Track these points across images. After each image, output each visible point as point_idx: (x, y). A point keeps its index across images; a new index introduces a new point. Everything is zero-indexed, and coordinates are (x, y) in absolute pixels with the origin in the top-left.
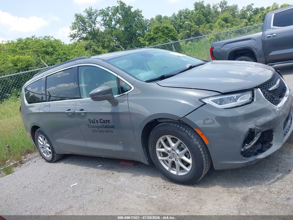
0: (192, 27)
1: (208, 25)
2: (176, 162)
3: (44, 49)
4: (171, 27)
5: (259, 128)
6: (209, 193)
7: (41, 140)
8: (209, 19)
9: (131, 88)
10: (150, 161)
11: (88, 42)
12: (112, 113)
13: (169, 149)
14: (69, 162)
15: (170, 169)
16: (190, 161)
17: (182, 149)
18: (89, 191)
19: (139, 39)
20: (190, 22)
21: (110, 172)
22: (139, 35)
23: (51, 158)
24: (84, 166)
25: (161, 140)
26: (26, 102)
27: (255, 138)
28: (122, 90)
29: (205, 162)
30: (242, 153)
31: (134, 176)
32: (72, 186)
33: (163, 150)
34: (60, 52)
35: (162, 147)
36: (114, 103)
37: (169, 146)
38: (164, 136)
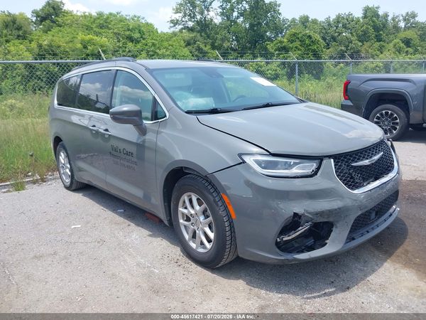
0: (351, 42)
1: (377, 45)
2: (197, 232)
3: (128, 33)
4: (317, 37)
5: (310, 216)
6: (225, 287)
7: (62, 157)
8: (381, 35)
9: (165, 116)
10: (170, 221)
11: (192, 35)
12: (137, 145)
13: (193, 212)
14: (88, 196)
15: (190, 239)
16: (212, 235)
17: (207, 217)
18: (87, 239)
19: (267, 44)
20: (350, 35)
21: (128, 222)
22: (270, 39)
23: (69, 183)
24: (103, 206)
25: (185, 197)
26: (56, 102)
27: (301, 228)
28: (156, 116)
29: (228, 243)
30: (277, 244)
31: (150, 236)
32: (73, 227)
33: (185, 211)
34: (149, 41)
35: (186, 208)
36: (143, 131)
37: (193, 207)
38: (189, 193)
